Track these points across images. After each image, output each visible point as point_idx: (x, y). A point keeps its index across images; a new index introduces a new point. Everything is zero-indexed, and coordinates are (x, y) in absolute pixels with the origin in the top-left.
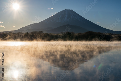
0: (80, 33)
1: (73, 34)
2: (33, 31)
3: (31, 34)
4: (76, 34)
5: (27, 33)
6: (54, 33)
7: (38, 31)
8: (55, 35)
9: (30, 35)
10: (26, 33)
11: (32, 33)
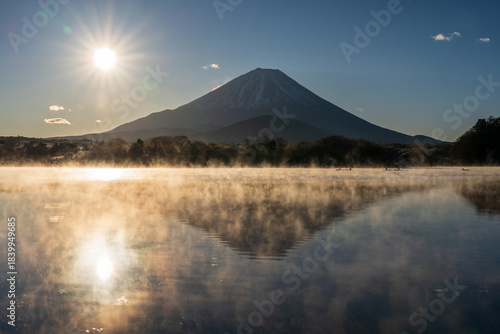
0: (303, 143)
1: (282, 145)
2: (157, 136)
3: (153, 146)
4: (291, 144)
5: (139, 141)
6: (223, 143)
7: (173, 135)
8: (226, 147)
9: (149, 148)
10: (136, 141)
11: (155, 141)
